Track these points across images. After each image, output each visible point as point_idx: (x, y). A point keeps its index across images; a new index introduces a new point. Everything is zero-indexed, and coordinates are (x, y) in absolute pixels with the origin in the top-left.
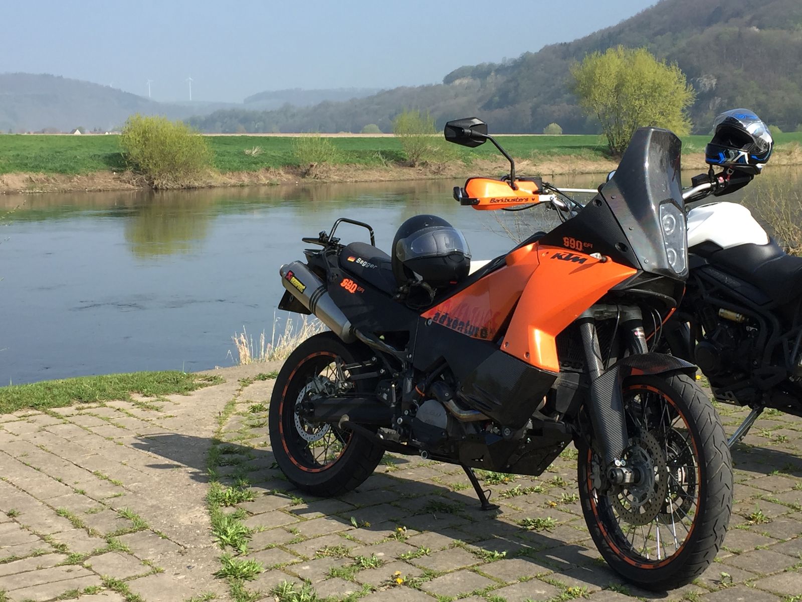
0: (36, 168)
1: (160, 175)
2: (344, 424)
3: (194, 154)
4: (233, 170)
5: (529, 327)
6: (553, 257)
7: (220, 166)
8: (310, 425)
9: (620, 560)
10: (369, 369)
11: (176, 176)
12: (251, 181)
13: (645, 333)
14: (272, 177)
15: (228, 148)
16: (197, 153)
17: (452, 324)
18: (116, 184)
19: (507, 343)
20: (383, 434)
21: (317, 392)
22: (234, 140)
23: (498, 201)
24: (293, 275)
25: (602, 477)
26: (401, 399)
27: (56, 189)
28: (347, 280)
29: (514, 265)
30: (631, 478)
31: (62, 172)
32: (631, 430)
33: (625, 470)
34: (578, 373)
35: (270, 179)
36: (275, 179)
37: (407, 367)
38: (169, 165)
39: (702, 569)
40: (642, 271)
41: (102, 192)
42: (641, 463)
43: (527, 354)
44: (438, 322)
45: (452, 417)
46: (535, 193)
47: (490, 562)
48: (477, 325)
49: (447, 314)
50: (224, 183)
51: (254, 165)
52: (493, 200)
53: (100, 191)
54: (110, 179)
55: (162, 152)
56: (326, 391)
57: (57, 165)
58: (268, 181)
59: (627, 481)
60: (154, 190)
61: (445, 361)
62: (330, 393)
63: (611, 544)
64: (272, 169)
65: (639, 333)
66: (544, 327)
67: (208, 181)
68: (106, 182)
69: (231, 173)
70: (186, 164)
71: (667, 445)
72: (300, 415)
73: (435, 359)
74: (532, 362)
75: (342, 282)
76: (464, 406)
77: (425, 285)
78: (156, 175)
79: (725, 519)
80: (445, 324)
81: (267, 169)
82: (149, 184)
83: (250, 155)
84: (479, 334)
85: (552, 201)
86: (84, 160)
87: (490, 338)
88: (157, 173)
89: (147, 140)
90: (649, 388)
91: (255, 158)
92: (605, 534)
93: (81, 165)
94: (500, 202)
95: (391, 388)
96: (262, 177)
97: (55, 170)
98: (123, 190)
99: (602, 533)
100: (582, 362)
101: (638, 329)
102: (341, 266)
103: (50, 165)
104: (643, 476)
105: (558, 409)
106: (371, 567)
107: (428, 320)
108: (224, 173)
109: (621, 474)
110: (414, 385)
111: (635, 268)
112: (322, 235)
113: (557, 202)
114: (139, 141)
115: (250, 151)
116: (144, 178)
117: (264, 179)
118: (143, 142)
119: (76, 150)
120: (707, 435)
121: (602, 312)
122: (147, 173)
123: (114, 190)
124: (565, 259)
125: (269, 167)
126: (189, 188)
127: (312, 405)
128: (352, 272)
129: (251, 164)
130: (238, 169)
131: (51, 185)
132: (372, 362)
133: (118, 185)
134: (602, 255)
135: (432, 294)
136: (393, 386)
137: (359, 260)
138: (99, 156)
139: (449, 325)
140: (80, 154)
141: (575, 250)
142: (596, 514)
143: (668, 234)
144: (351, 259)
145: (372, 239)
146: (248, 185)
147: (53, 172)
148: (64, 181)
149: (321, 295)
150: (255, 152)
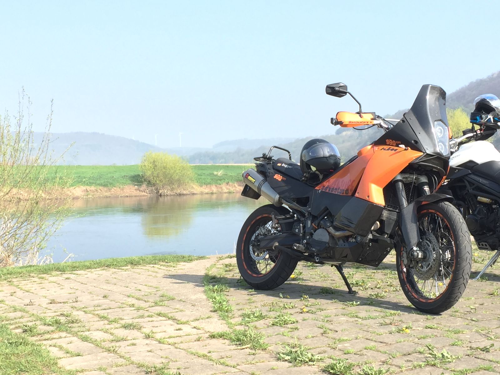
0: (90, 184)
1: (163, 187)
2: (276, 247)
3: (184, 174)
4: (207, 184)
5: (370, 184)
6: (381, 150)
7: (199, 182)
8: (258, 252)
9: (417, 301)
10: (288, 218)
11: (173, 188)
12: (217, 191)
13: (429, 188)
14: (230, 188)
15: (204, 172)
16: (185, 174)
17: (331, 190)
18: (137, 193)
19: (358, 193)
20: (296, 246)
21: (262, 234)
22: (208, 167)
23: (353, 122)
24: (249, 175)
25: (407, 258)
26: (305, 231)
27: (101, 195)
28: (277, 175)
29: (362, 155)
30: (421, 256)
31: (105, 186)
32: (422, 233)
33: (418, 252)
34: (397, 212)
35: (229, 189)
36: (232, 189)
37: (308, 215)
38: (168, 181)
39: (458, 297)
40: (426, 154)
41: (128, 197)
42: (427, 249)
43: (368, 196)
44: (324, 190)
45: (332, 236)
46: (372, 119)
47: (351, 306)
48: (344, 188)
49: (328, 186)
50: (201, 192)
51: (219, 181)
52: (350, 122)
53: (127, 196)
54: (133, 189)
55: (164, 173)
56: (266, 233)
57: (102, 182)
58: (228, 190)
59: (420, 256)
60: (159, 197)
61: (328, 209)
62: (269, 234)
63: (413, 294)
64: (230, 183)
65: (426, 188)
66: (377, 183)
67: (192, 191)
68: (131, 191)
69: (205, 186)
70: (179, 181)
71: (440, 241)
72: (253, 246)
73: (323, 208)
74: (371, 200)
75: (274, 176)
76: (337, 229)
77: (317, 172)
78: (160, 187)
79: (468, 270)
80: (327, 191)
81: (228, 183)
82: (156, 193)
83: (216, 175)
84: (344, 192)
85: (380, 124)
86: (118, 178)
87: (350, 194)
88: (161, 186)
89: (156, 166)
90: (430, 211)
91: (220, 177)
92: (410, 289)
93: (116, 182)
94: (354, 123)
95: (300, 226)
96: (224, 188)
97: (101, 185)
98: (141, 196)
99: (408, 289)
100: (398, 207)
101: (426, 186)
102: (274, 169)
103: (98, 182)
104: (428, 255)
105: (386, 231)
106: (290, 308)
107: (319, 190)
108: (201, 186)
109: (417, 253)
110: (312, 223)
111: (422, 152)
112: (264, 155)
113: (383, 124)
114: (151, 167)
115: (217, 173)
116: (153, 188)
117: (225, 189)
118: (153, 168)
119: (113, 173)
120: (458, 228)
121: (407, 178)
122: (155, 186)
123: (136, 196)
124: (387, 150)
125: (229, 182)
126: (180, 195)
127: (259, 241)
128: (279, 171)
129: (217, 180)
130: (210, 183)
131: (98, 193)
132: (290, 215)
133: (138, 193)
134: (406, 147)
135: (321, 177)
136: (301, 225)
137: (283, 165)
138: (127, 176)
139: (329, 191)
140: (116, 175)
141: (392, 145)
142: (405, 280)
143: (439, 137)
144: (279, 165)
145: (290, 158)
146: (215, 193)
147: (100, 186)
148: (106, 191)
149: (264, 183)
150: (220, 173)
